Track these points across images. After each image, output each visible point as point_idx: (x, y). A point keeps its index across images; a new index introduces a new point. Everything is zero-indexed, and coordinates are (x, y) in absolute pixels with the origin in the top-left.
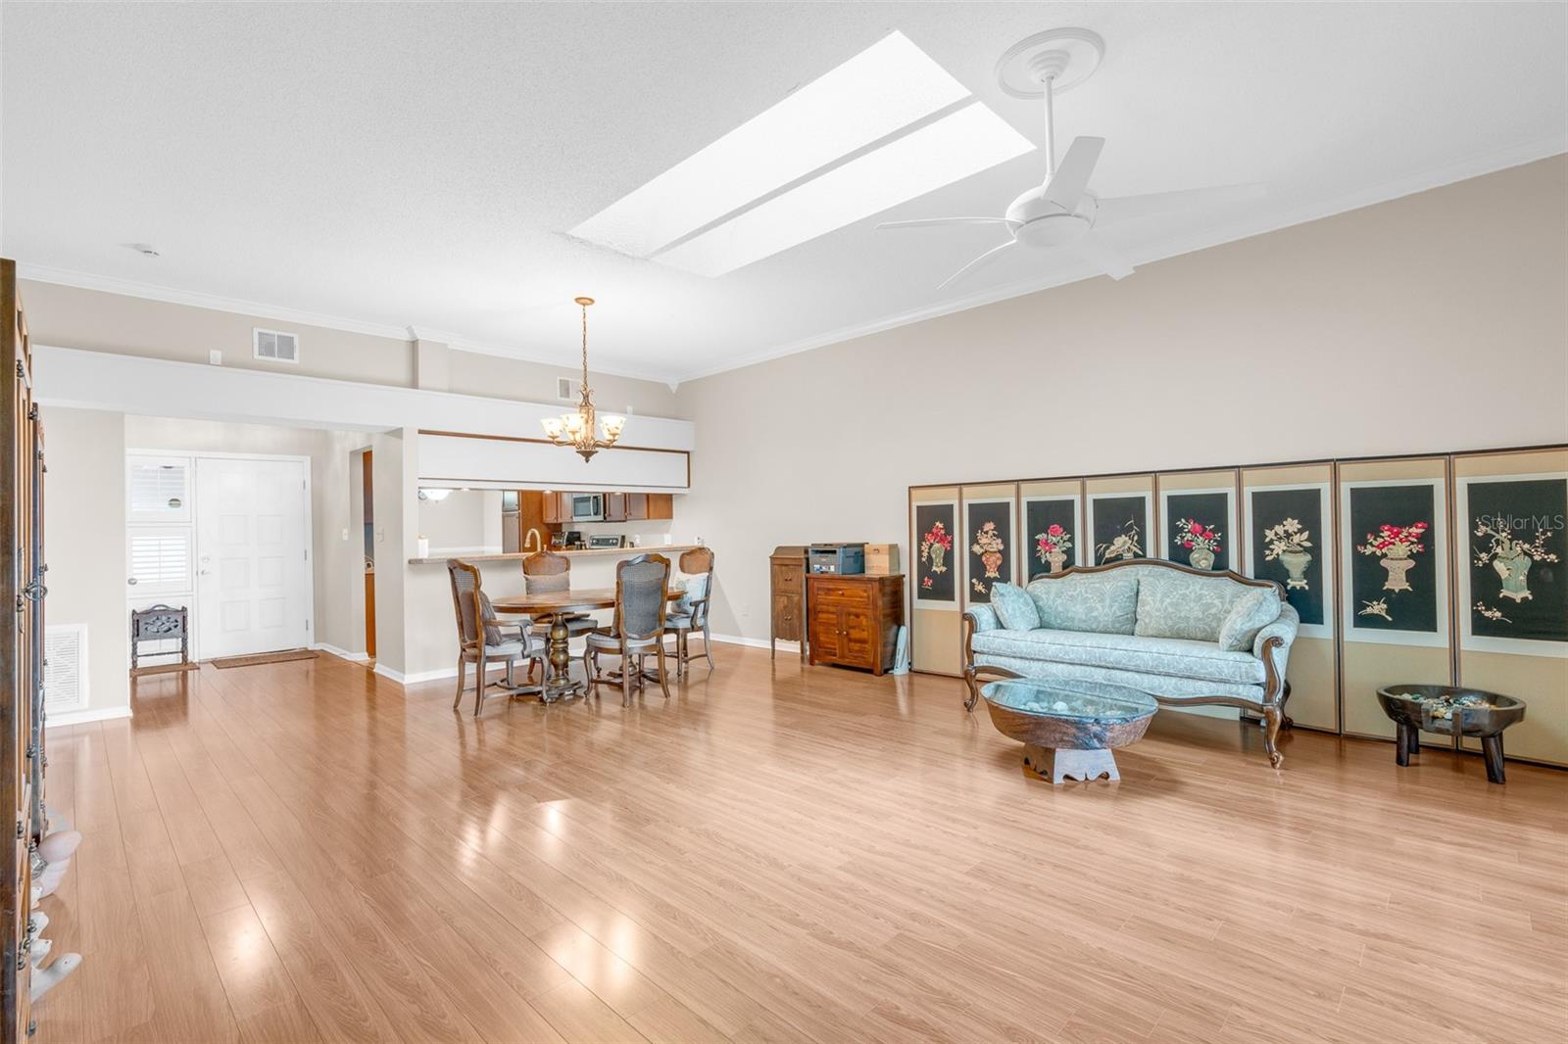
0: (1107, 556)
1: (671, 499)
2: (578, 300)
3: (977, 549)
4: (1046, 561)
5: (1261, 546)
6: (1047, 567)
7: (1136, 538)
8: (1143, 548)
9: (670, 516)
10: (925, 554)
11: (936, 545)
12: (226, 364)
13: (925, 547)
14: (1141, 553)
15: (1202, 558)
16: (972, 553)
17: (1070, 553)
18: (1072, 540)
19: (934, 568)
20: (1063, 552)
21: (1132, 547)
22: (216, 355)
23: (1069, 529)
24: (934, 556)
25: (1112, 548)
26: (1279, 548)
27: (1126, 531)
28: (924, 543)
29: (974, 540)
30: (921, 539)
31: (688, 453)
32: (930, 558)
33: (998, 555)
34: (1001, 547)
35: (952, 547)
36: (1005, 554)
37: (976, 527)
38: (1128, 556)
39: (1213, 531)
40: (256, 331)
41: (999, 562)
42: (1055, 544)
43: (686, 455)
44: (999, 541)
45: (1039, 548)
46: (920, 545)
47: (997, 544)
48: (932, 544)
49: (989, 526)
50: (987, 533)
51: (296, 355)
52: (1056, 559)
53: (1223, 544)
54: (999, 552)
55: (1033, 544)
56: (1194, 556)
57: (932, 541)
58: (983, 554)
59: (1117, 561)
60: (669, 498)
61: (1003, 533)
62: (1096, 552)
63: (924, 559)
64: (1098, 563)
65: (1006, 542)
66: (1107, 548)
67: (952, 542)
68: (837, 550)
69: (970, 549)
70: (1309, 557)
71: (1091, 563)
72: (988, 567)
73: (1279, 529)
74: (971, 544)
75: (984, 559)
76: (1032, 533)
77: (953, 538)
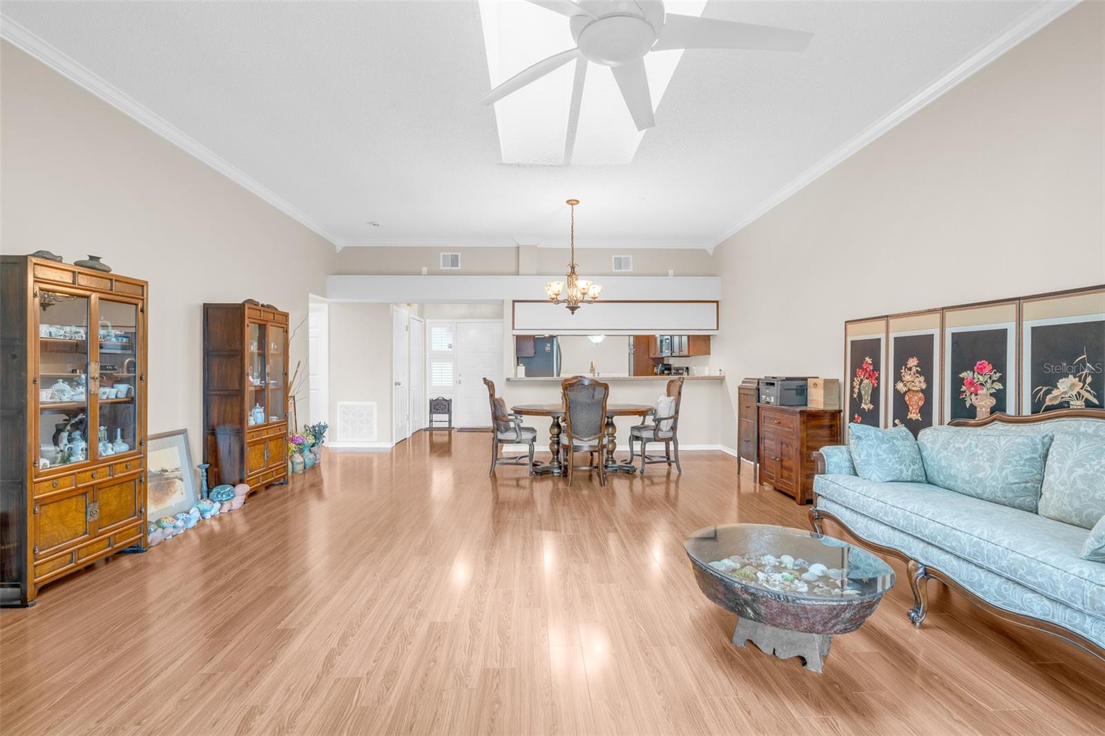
0: (1048, 403)
1: (709, 340)
2: (568, 202)
3: (900, 386)
4: (971, 405)
6: (972, 412)
7: (1089, 380)
9: (708, 353)
10: (856, 390)
11: (866, 381)
12: (429, 274)
13: (856, 384)
14: (1096, 401)
16: (896, 391)
17: (1000, 396)
18: (1003, 380)
19: (863, 406)
20: (991, 395)
21: (1083, 392)
22: (425, 270)
23: (1000, 366)
24: (863, 392)
25: (1055, 393)
27: (1076, 370)
28: (856, 379)
29: (898, 378)
30: (854, 375)
31: (717, 302)
32: (860, 393)
33: (921, 395)
34: (924, 386)
35: (878, 384)
36: (928, 393)
37: (900, 363)
38: (1078, 404)
40: (442, 254)
41: (921, 403)
42: (981, 384)
43: (715, 304)
44: (922, 379)
45: (964, 388)
46: (852, 381)
47: (920, 383)
48: (862, 380)
49: (913, 362)
50: (910, 369)
51: (459, 265)
52: (983, 403)
54: (922, 391)
55: (957, 383)
57: (862, 377)
58: (906, 392)
59: (1062, 409)
60: (707, 339)
61: (926, 370)
62: (1034, 396)
63: (855, 396)
64: (1035, 410)
65: (929, 381)
66: (1048, 392)
67: (878, 379)
68: (776, 383)
69: (895, 386)
71: (1027, 410)
72: (911, 408)
74: (895, 382)
75: (907, 398)
76: (956, 371)
77: (879, 374)
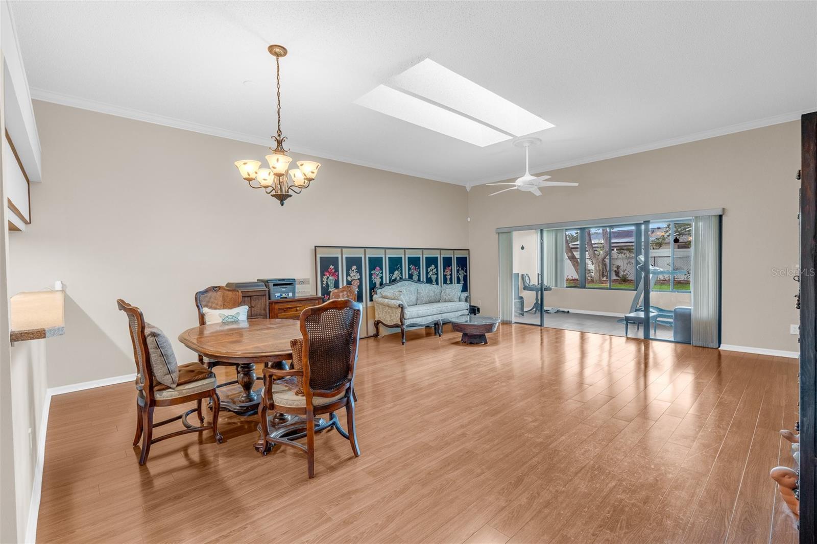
0: (392, 279)
3: (349, 279)
4: (375, 282)
5: (427, 273)
7: (400, 272)
8: (402, 276)
10: (325, 283)
11: (331, 278)
13: (325, 279)
15: (415, 278)
16: (347, 280)
17: (382, 278)
18: (382, 273)
19: (330, 289)
20: (380, 278)
21: (399, 275)
23: (381, 269)
24: (329, 283)
25: (394, 275)
26: (431, 273)
27: (397, 269)
28: (324, 277)
29: (348, 275)
30: (322, 275)
32: (327, 284)
33: (358, 281)
35: (338, 278)
36: (360, 280)
37: (349, 268)
38: (398, 278)
39: (418, 269)
41: (358, 284)
42: (377, 275)
44: (358, 274)
45: (373, 277)
46: (322, 278)
47: (358, 276)
48: (328, 277)
49: (354, 267)
50: (353, 271)
52: (378, 281)
53: (419, 273)
54: (358, 279)
55: (371, 275)
56: (414, 277)
57: (328, 276)
58: (352, 281)
59: (394, 280)
61: (359, 271)
62: (389, 277)
63: (324, 286)
64: (390, 282)
65: (361, 275)
66: (392, 276)
67: (338, 276)
69: (346, 278)
70: (436, 276)
71: (388, 282)
72: (354, 286)
73: (431, 268)
74: (347, 276)
75: (352, 283)
76: (370, 271)
77: (338, 274)
